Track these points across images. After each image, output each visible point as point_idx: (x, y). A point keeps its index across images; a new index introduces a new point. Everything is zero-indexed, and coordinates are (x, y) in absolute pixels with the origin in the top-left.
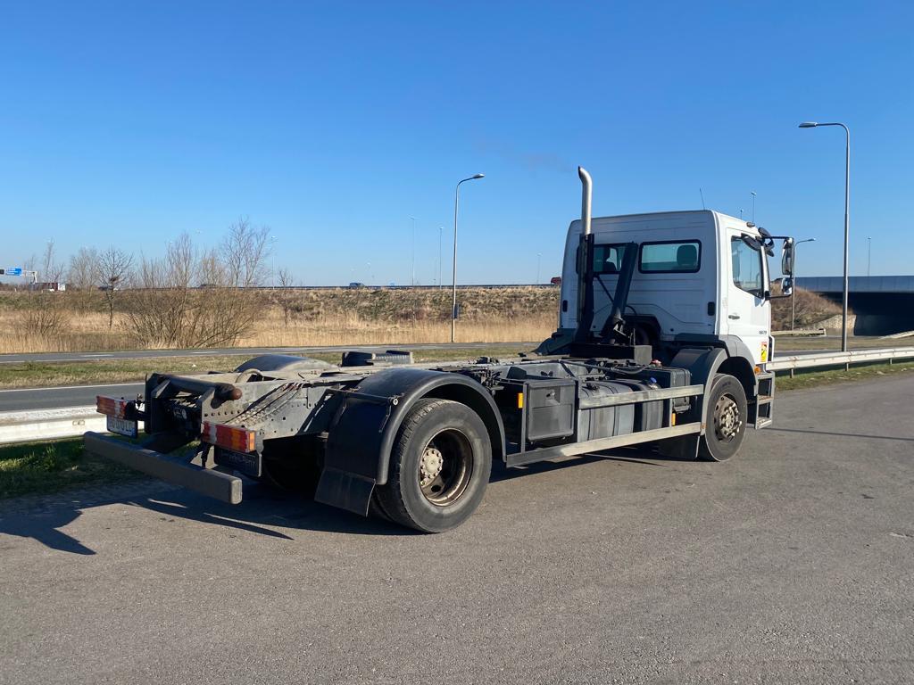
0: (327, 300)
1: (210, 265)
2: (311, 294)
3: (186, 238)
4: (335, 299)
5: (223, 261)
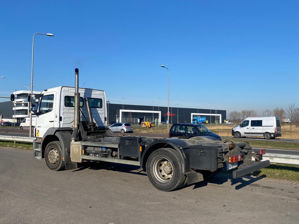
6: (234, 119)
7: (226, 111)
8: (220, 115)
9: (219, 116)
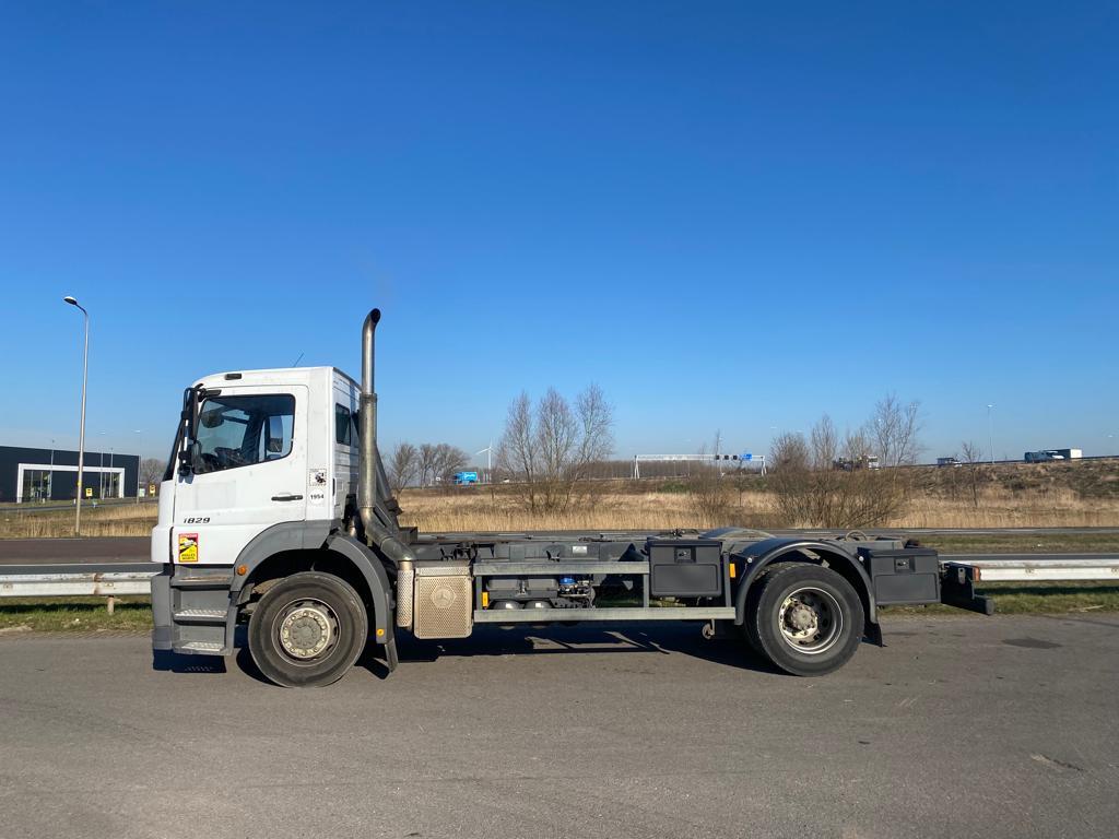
0: (1060, 475)
1: (854, 443)
2: (1039, 469)
3: (826, 419)
4: (1070, 474)
5: (871, 438)
8: (121, 471)
9: (117, 475)
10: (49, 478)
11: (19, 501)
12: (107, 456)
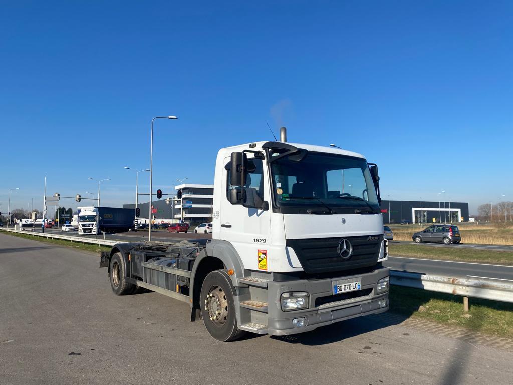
6: (487, 214)
7: (467, 203)
8: (459, 210)
9: (457, 212)
10: (426, 213)
11: (414, 223)
12: (447, 203)
